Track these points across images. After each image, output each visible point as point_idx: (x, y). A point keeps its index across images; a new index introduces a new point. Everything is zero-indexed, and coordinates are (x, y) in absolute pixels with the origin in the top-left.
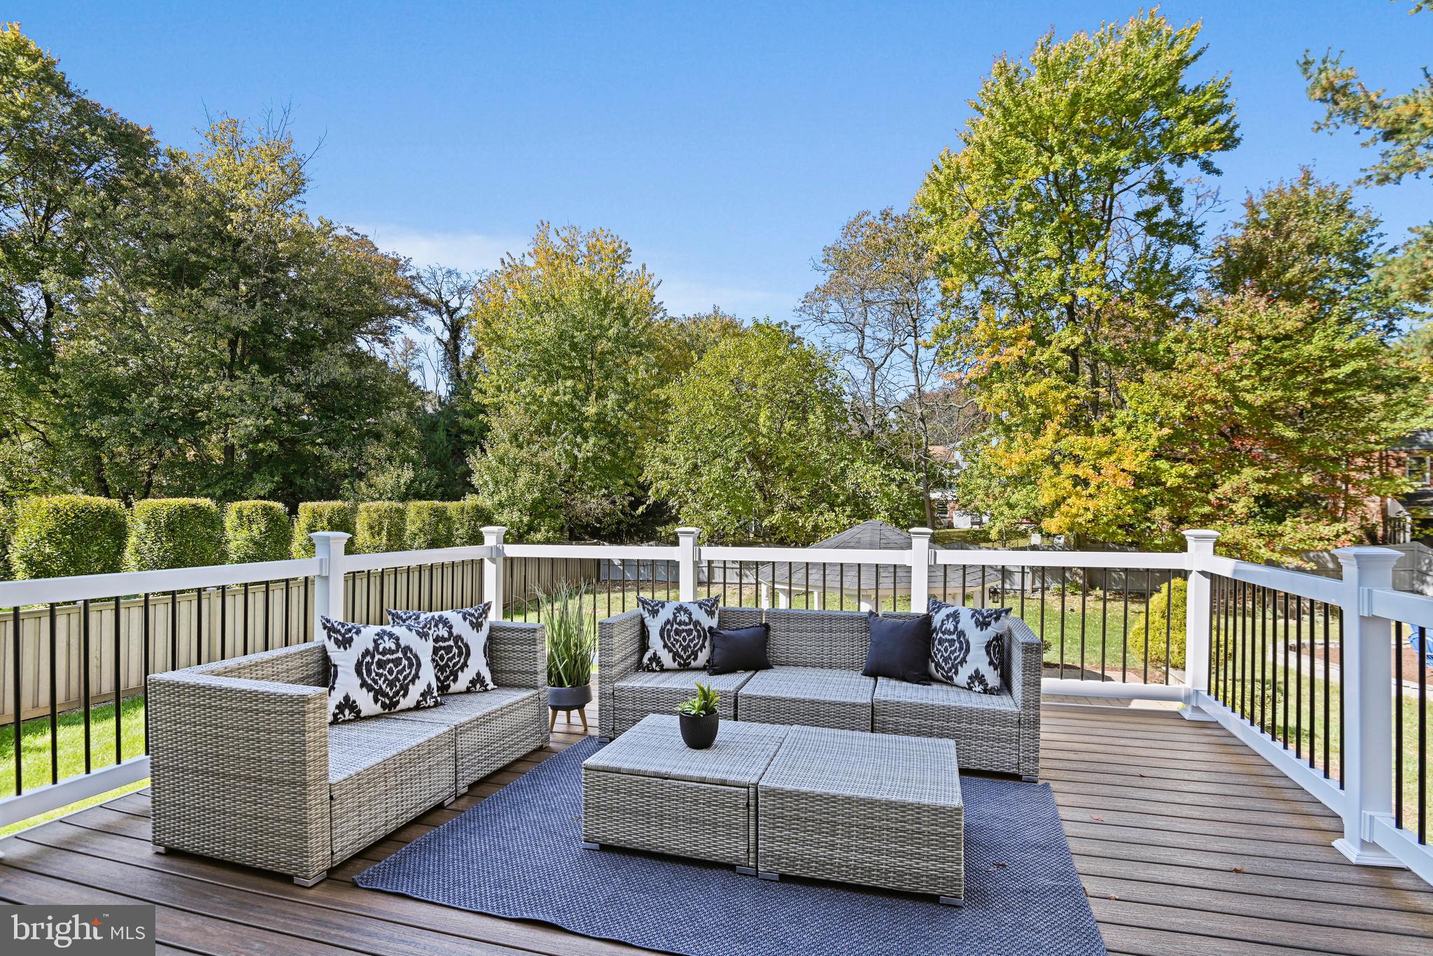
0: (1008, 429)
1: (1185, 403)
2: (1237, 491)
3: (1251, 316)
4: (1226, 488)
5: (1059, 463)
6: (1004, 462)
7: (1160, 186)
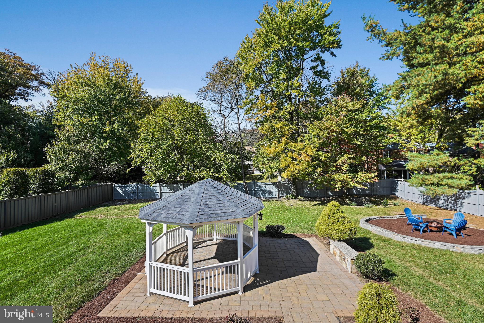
0: (270, 140)
1: (327, 132)
2: (343, 162)
3: (346, 103)
4: (339, 162)
5: (287, 152)
6: (268, 152)
7: (318, 58)
